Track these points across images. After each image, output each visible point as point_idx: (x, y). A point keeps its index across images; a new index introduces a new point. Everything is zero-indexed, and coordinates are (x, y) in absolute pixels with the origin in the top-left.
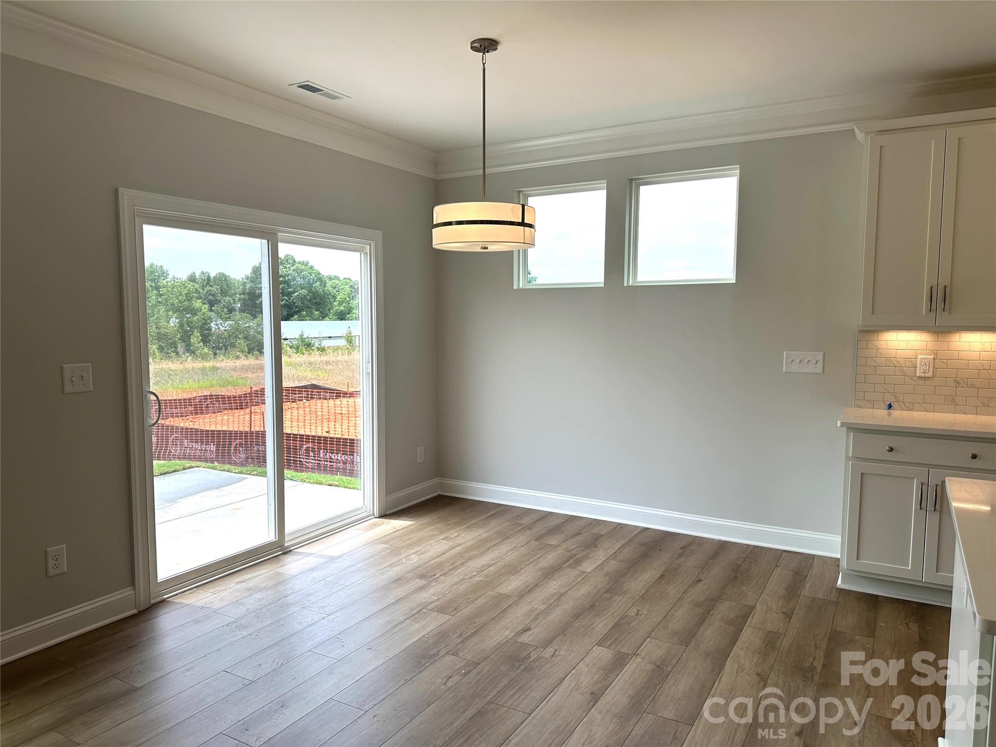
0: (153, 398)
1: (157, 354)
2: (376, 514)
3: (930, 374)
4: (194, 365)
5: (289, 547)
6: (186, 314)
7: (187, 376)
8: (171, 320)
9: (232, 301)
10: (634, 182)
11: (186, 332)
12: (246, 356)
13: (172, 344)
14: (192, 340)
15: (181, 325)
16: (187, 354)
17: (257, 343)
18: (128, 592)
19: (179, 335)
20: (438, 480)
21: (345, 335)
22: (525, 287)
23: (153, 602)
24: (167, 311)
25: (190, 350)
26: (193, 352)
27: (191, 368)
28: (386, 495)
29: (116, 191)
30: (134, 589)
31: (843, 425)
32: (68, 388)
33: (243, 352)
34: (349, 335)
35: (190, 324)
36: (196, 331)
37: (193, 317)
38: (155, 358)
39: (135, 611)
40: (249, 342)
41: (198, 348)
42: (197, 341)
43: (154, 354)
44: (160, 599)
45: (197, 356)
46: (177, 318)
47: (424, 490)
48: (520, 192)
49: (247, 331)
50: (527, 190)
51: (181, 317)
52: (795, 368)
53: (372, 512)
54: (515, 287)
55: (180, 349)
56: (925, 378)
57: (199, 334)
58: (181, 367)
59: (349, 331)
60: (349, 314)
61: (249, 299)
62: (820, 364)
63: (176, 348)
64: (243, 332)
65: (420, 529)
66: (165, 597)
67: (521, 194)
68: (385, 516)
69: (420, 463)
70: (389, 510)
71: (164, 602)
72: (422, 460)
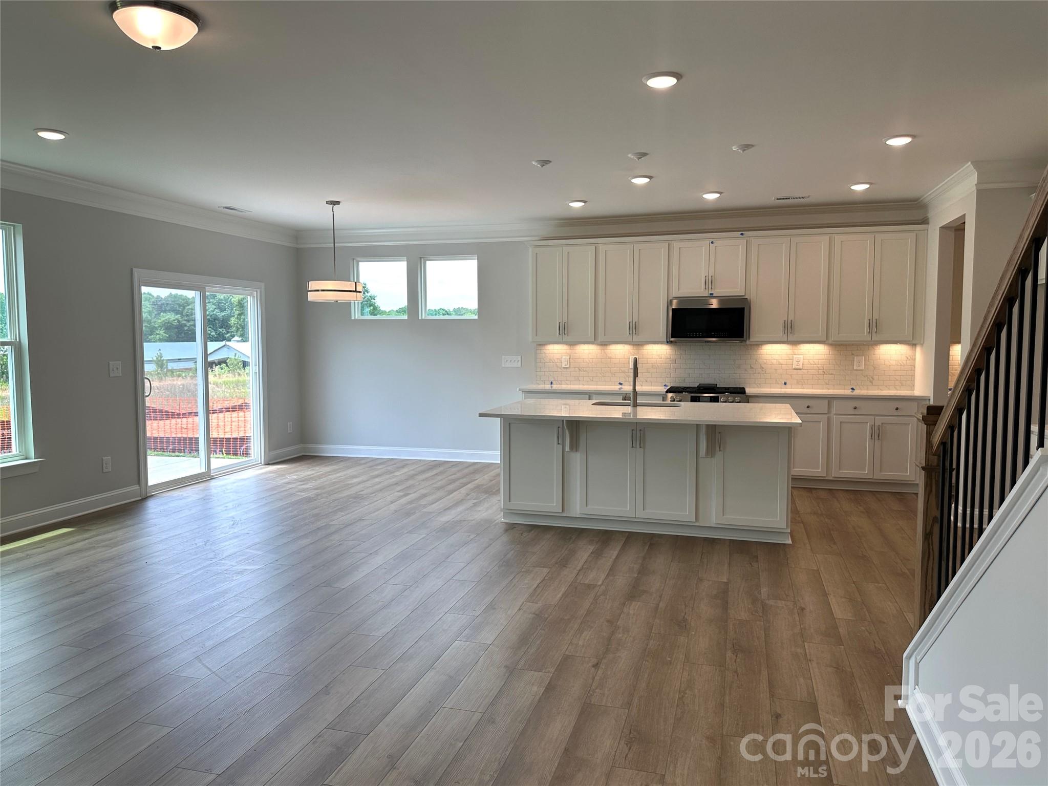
2: (264, 464)
3: (568, 366)
5: (212, 477)
10: (422, 259)
18: (136, 487)
20: (302, 445)
21: (155, 359)
22: (359, 318)
23: (148, 495)
28: (269, 451)
29: (132, 270)
30: (140, 486)
31: (520, 390)
32: (112, 375)
34: (159, 359)
39: (140, 498)
44: (150, 494)
47: (292, 450)
48: (354, 259)
50: (359, 259)
52: (508, 365)
53: (260, 462)
54: (353, 318)
56: (566, 368)
59: (159, 354)
60: (151, 335)
62: (520, 362)
65: (290, 469)
66: (153, 494)
67: (355, 260)
68: (269, 464)
69: (290, 433)
70: (270, 461)
71: (152, 495)
72: (291, 431)
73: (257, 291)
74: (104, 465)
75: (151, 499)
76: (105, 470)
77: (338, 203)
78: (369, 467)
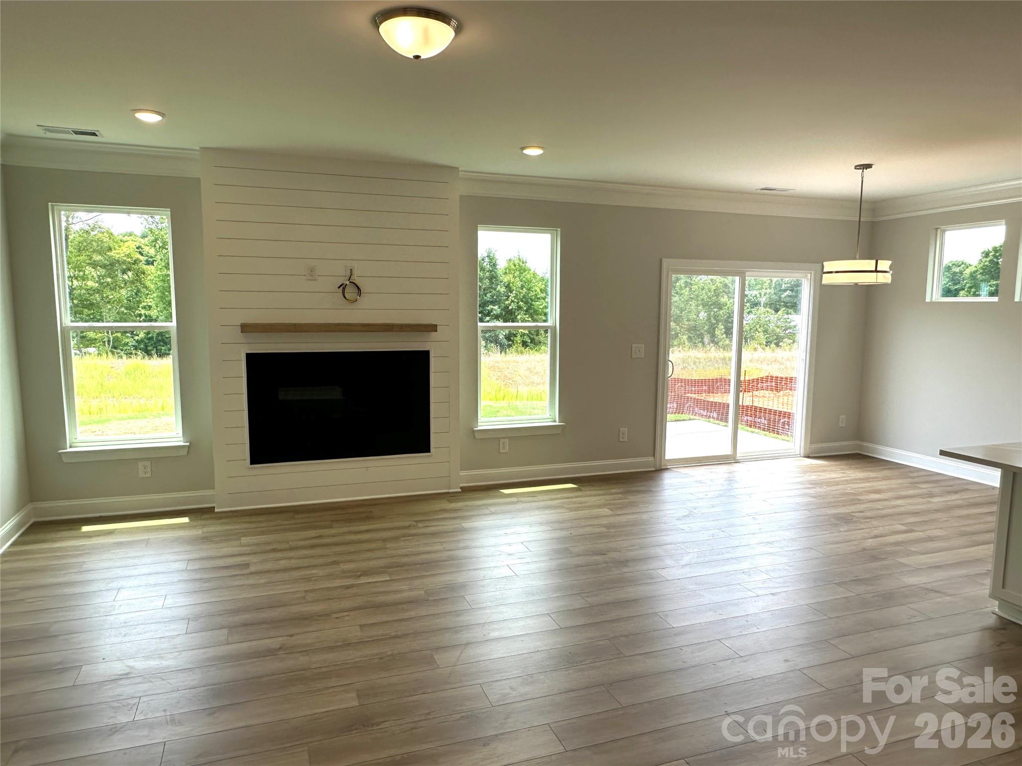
0: (670, 363)
1: (687, 343)
2: (802, 454)
4: (717, 355)
5: (738, 460)
6: (714, 308)
7: (709, 364)
8: (701, 313)
9: (758, 295)
11: (712, 324)
12: (763, 349)
13: (699, 335)
14: (716, 332)
15: (709, 319)
16: (712, 345)
17: (775, 337)
18: (651, 459)
19: (706, 327)
20: (857, 442)
22: (935, 301)
23: (662, 468)
24: (697, 306)
25: (714, 341)
26: (717, 343)
27: (713, 358)
28: (811, 443)
29: (661, 260)
30: (654, 459)
32: (634, 356)
33: (760, 344)
35: (716, 317)
36: (720, 324)
37: (719, 311)
38: (685, 347)
39: (654, 469)
40: (768, 336)
41: (721, 340)
42: (721, 333)
43: (684, 344)
44: (666, 467)
45: (719, 346)
46: (706, 312)
47: (847, 445)
48: (937, 229)
49: (767, 325)
50: (943, 227)
51: (709, 311)
53: (798, 453)
54: (928, 300)
55: (706, 339)
57: (722, 327)
58: (705, 355)
61: (775, 293)
63: (702, 339)
64: (763, 326)
65: (828, 466)
66: (668, 467)
67: (939, 230)
68: (809, 457)
69: (842, 427)
70: (812, 454)
71: (668, 469)
72: (843, 425)
73: (811, 273)
74: (621, 436)
75: (668, 471)
76: (621, 440)
77: (869, 166)
78: (911, 483)
